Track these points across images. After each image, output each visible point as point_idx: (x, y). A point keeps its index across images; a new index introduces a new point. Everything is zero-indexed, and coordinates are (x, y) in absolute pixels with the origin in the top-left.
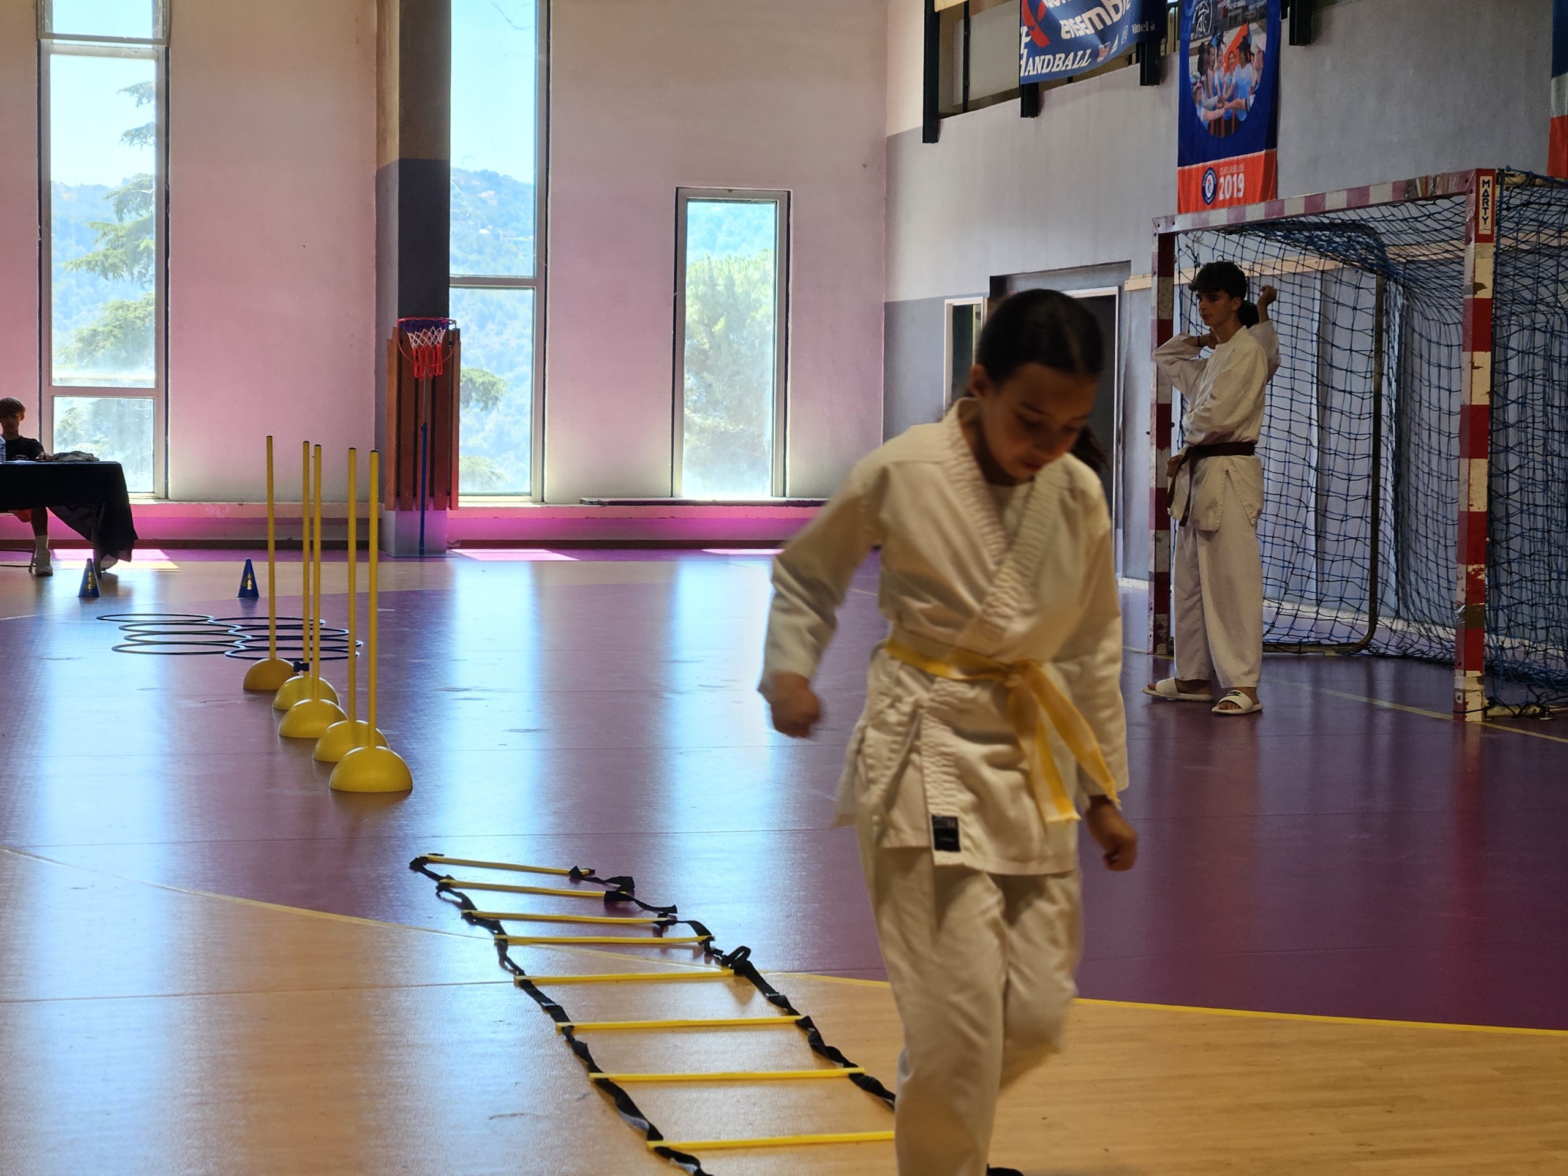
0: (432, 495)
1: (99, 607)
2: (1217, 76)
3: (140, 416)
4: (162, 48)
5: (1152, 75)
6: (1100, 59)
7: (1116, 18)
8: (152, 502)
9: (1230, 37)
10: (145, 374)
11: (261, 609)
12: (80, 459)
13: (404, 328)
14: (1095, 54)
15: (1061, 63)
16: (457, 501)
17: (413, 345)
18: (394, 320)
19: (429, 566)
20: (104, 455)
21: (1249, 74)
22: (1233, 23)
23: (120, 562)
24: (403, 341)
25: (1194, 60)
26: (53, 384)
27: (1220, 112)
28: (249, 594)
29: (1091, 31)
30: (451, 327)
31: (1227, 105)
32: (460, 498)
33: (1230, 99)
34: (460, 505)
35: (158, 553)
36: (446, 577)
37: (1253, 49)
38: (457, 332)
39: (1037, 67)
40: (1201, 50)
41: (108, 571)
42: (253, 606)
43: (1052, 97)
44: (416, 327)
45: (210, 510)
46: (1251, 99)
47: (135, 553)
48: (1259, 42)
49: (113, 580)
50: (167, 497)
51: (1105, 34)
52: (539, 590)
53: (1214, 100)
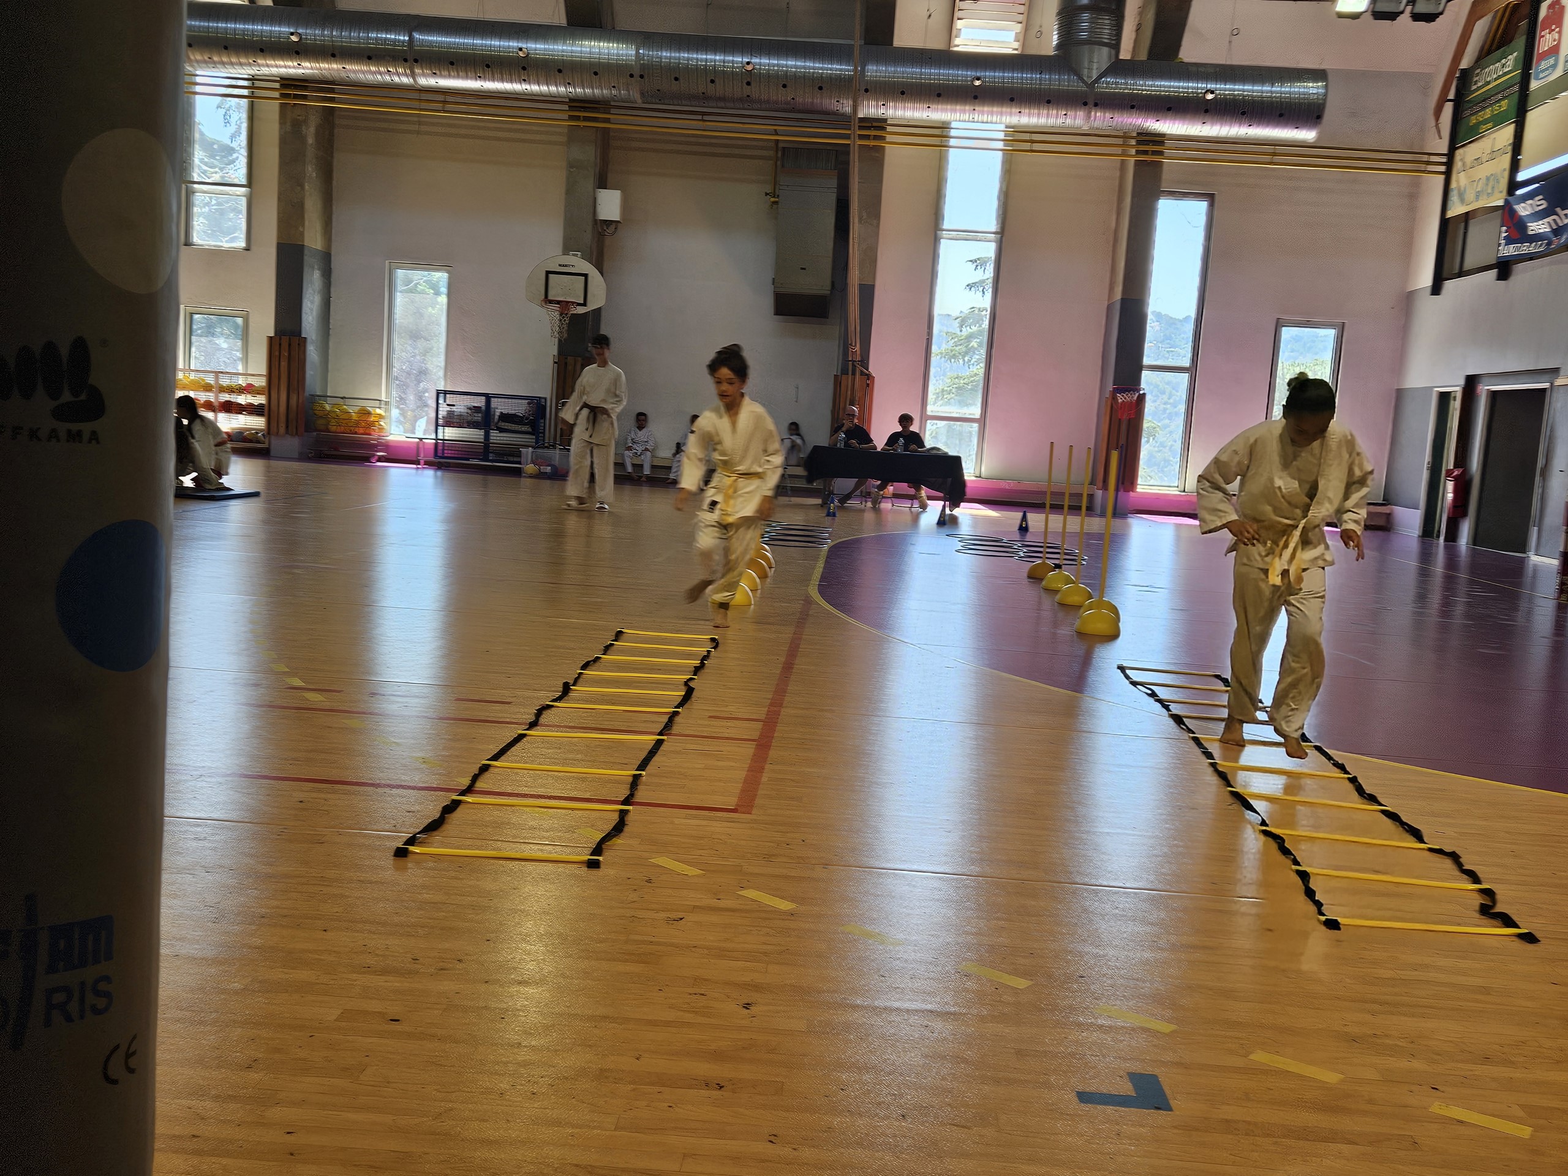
0: (1123, 483)
1: (945, 530)
3: (970, 433)
4: (999, 236)
6: (1553, 246)
8: (975, 478)
10: (976, 411)
11: (1029, 537)
12: (940, 452)
13: (1116, 391)
14: (1550, 243)
15: (1526, 249)
16: (1136, 488)
17: (1120, 401)
18: (1110, 387)
19: (1118, 522)
20: (952, 452)
23: (958, 508)
24: (1114, 398)
26: (927, 412)
28: (1023, 529)
29: (1548, 229)
30: (1141, 392)
32: (1138, 486)
34: (1138, 490)
35: (975, 505)
36: (1127, 527)
38: (1144, 394)
39: (1510, 251)
41: (951, 513)
42: (1025, 535)
43: (1517, 268)
44: (1122, 391)
45: (1004, 485)
47: (965, 504)
49: (953, 518)
50: (979, 476)
51: (1557, 231)
52: (1178, 538)
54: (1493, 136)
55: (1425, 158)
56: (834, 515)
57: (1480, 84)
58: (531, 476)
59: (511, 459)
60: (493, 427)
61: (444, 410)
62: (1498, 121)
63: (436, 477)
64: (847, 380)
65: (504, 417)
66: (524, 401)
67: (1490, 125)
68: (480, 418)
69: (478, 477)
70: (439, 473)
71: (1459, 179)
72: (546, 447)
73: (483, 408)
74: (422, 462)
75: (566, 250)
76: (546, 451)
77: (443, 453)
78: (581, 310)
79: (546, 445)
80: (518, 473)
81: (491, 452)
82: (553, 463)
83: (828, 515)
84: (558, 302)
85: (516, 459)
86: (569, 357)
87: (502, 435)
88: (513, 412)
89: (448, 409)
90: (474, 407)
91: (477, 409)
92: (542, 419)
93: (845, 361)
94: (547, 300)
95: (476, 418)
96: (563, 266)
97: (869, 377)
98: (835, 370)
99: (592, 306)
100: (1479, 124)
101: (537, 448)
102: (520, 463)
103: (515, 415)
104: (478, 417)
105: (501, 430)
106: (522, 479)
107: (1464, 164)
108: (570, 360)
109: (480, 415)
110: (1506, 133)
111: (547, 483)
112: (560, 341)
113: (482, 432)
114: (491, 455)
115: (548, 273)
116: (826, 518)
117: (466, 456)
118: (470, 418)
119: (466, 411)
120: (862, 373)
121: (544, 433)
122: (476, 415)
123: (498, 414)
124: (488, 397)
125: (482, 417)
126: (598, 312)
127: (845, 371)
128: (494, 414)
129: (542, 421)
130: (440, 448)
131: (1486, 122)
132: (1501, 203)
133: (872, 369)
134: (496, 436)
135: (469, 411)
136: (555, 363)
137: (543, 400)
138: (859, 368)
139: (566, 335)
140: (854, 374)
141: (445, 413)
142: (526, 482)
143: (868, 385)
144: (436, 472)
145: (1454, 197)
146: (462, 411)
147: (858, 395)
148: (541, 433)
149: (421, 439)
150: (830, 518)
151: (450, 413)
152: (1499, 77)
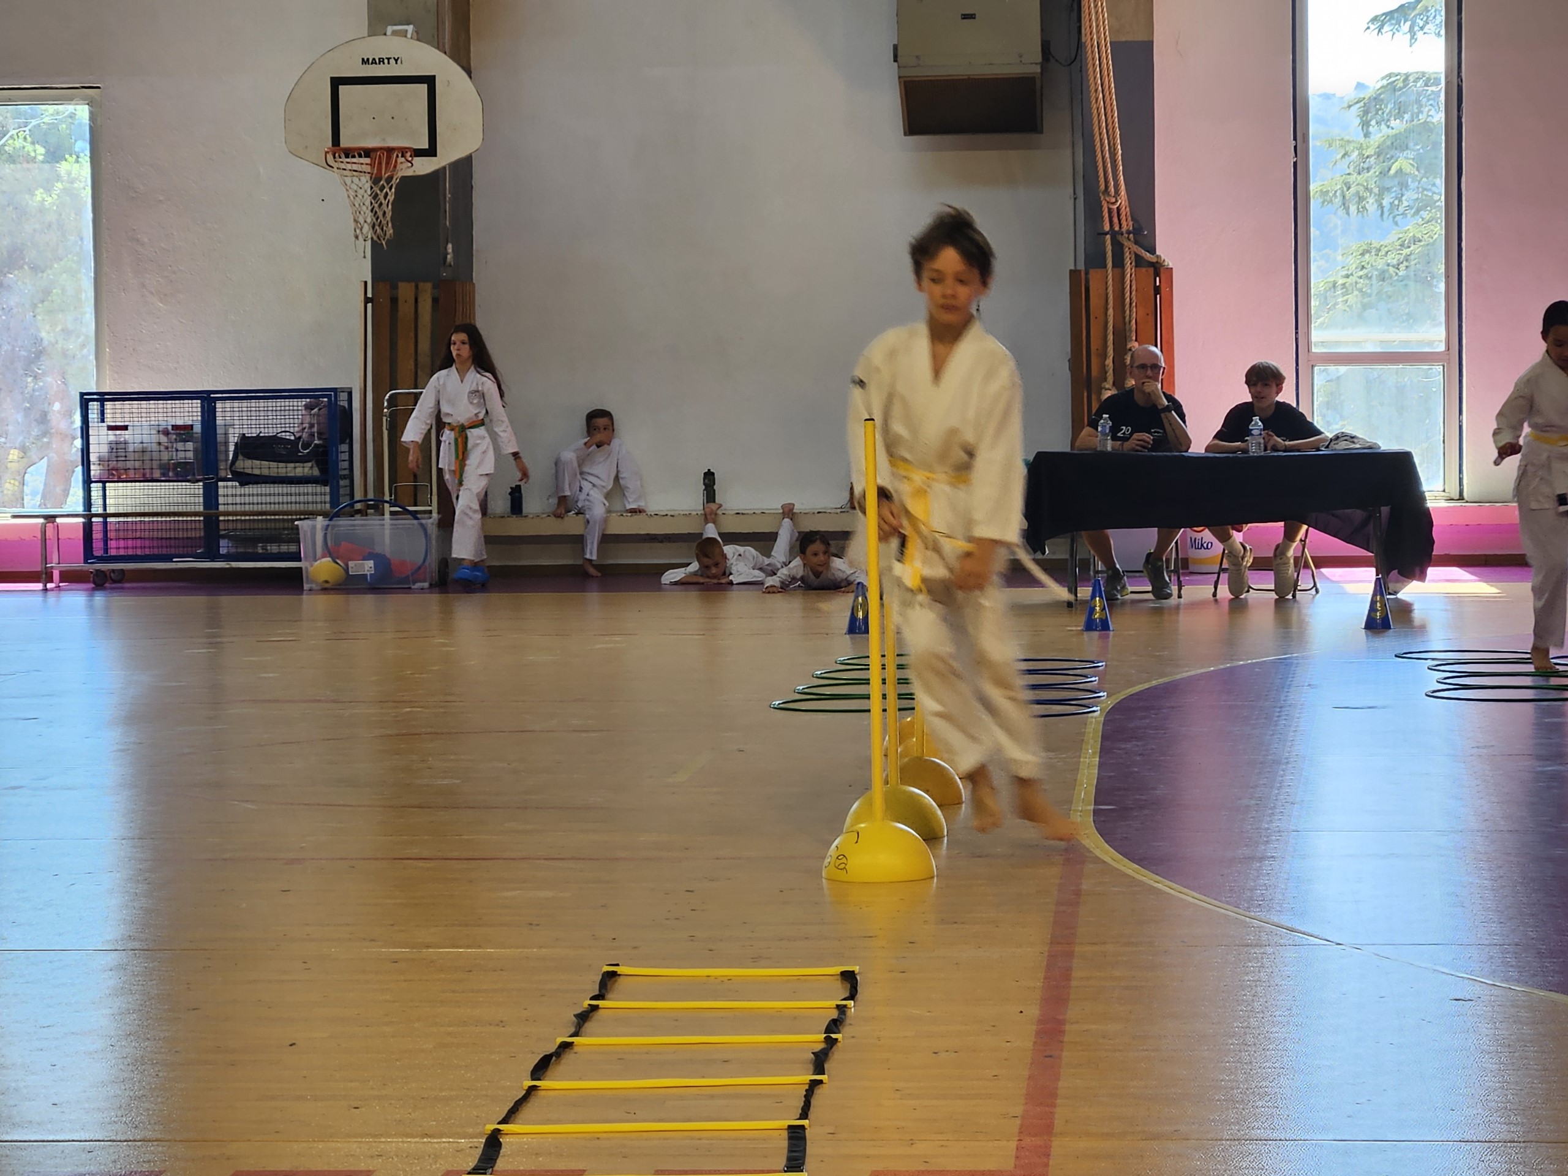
3: (1425, 389)
8: (1449, 504)
10: (1433, 334)
12: (1358, 446)
20: (1386, 443)
23: (1414, 582)
26: (1314, 350)
35: (1456, 572)
41: (1400, 596)
47: (1431, 571)
49: (1405, 610)
50: (1461, 498)
56: (1105, 626)
58: (327, 589)
59: (273, 548)
60: (222, 474)
61: (101, 440)
63: (91, 607)
64: (1103, 282)
65: (250, 447)
66: (295, 402)
68: (190, 455)
69: (198, 601)
70: (99, 598)
72: (359, 512)
73: (198, 428)
74: (56, 575)
75: (378, 22)
76: (358, 521)
77: (106, 550)
78: (423, 166)
79: (358, 506)
80: (292, 581)
81: (223, 537)
82: (378, 549)
83: (1090, 626)
84: (367, 153)
85: (284, 548)
86: (401, 285)
87: (247, 490)
88: (271, 432)
89: (112, 436)
90: (175, 427)
91: (183, 432)
92: (343, 443)
93: (1095, 235)
94: (338, 149)
95: (181, 455)
96: (374, 62)
97: (1157, 268)
98: (1068, 259)
99: (446, 156)
101: (337, 515)
102: (297, 557)
103: (275, 439)
104: (187, 452)
105: (245, 479)
106: (305, 597)
108: (405, 291)
109: (190, 445)
111: (368, 601)
112: (374, 244)
113: (198, 488)
114: (223, 543)
115: (336, 83)
116: (1086, 635)
117: (164, 551)
118: (165, 456)
119: (155, 438)
120: (1139, 261)
121: (351, 477)
122: (180, 446)
123: (233, 439)
124: (208, 400)
125: (195, 451)
126: (463, 167)
127: (1095, 260)
128: (226, 443)
129: (344, 447)
130: (97, 535)
133: (1166, 249)
134: (230, 494)
135: (164, 439)
136: (367, 300)
137: (344, 396)
138: (1130, 248)
139: (390, 231)
140: (1119, 263)
141: (105, 449)
142: (314, 604)
143: (1157, 290)
144: (91, 596)
146: (146, 438)
147: (1134, 315)
148: (344, 477)
149: (51, 518)
150: (1096, 634)
151: (117, 449)
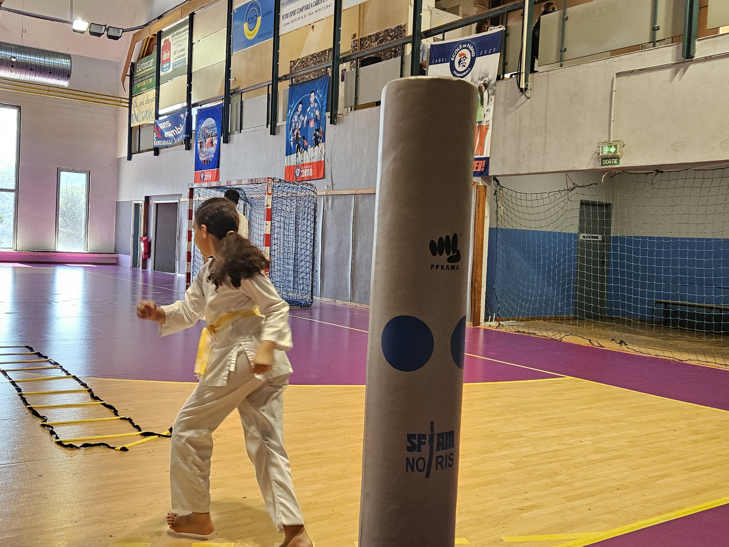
2: (205, 149)
5: (188, 148)
6: (175, 143)
7: (179, 133)
9: (208, 140)
14: (174, 141)
15: (164, 143)
21: (213, 150)
22: (209, 136)
25: (199, 145)
27: (205, 159)
29: (173, 135)
31: (207, 157)
33: (208, 155)
37: (214, 144)
39: (158, 143)
40: (201, 143)
43: (162, 151)
46: (213, 156)
48: (215, 142)
51: (176, 136)
52: (15, 274)
53: (204, 155)
54: (147, 93)
55: (119, 99)
57: (140, 70)
62: (149, 87)
67: (145, 88)
71: (135, 111)
100: (141, 87)
107: (136, 104)
110: (153, 92)
131: (144, 87)
132: (153, 122)
145: (133, 118)
152: (147, 68)
